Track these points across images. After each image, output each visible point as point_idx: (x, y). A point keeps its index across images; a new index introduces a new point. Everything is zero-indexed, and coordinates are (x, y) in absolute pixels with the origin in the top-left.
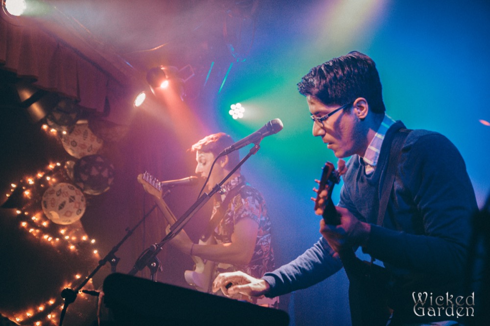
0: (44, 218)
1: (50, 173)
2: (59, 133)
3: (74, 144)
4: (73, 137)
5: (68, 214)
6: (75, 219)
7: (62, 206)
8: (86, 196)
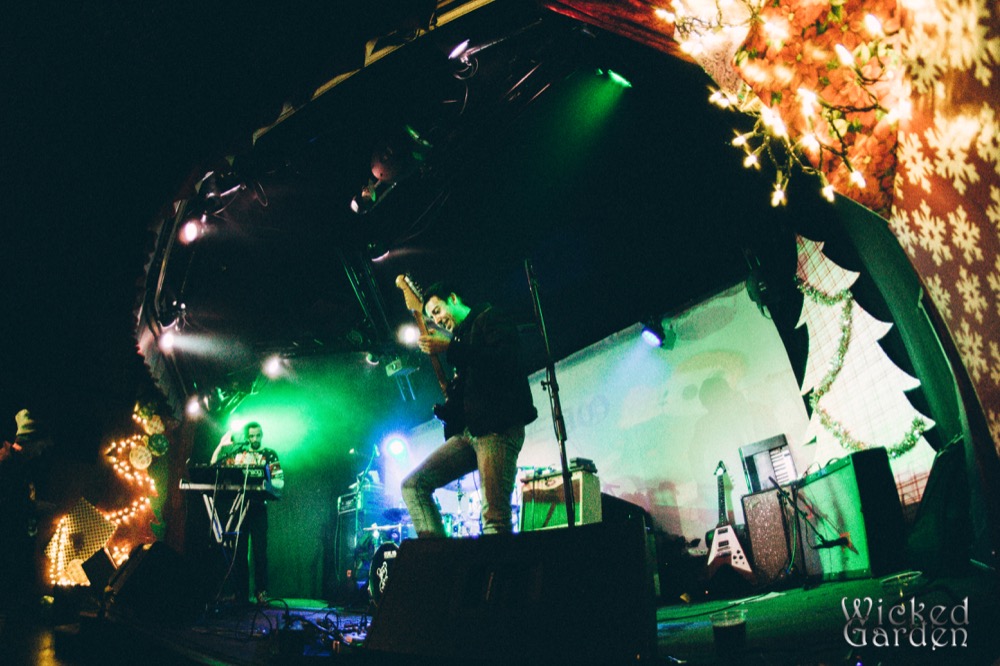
1: (134, 441)
3: (152, 426)
4: (151, 422)
5: (143, 463)
7: (141, 457)
8: (153, 455)
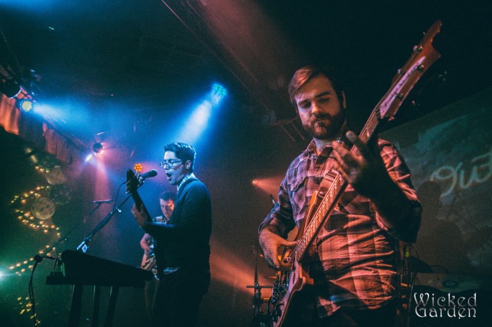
0: (32, 215)
1: (37, 192)
2: (45, 171)
4: (52, 174)
5: (45, 214)
6: (49, 216)
7: (42, 210)
